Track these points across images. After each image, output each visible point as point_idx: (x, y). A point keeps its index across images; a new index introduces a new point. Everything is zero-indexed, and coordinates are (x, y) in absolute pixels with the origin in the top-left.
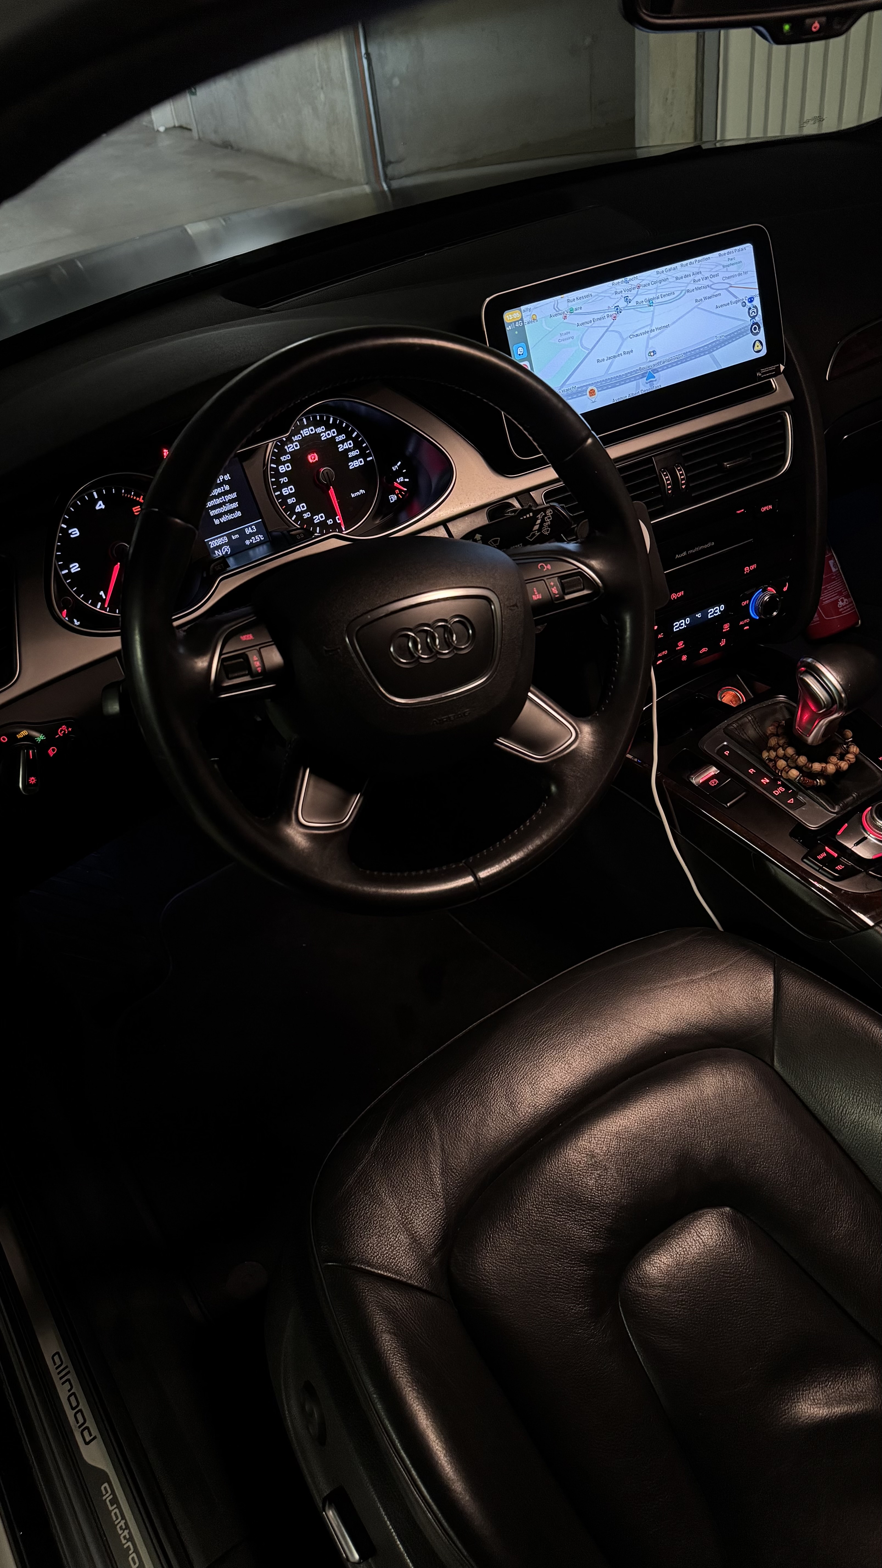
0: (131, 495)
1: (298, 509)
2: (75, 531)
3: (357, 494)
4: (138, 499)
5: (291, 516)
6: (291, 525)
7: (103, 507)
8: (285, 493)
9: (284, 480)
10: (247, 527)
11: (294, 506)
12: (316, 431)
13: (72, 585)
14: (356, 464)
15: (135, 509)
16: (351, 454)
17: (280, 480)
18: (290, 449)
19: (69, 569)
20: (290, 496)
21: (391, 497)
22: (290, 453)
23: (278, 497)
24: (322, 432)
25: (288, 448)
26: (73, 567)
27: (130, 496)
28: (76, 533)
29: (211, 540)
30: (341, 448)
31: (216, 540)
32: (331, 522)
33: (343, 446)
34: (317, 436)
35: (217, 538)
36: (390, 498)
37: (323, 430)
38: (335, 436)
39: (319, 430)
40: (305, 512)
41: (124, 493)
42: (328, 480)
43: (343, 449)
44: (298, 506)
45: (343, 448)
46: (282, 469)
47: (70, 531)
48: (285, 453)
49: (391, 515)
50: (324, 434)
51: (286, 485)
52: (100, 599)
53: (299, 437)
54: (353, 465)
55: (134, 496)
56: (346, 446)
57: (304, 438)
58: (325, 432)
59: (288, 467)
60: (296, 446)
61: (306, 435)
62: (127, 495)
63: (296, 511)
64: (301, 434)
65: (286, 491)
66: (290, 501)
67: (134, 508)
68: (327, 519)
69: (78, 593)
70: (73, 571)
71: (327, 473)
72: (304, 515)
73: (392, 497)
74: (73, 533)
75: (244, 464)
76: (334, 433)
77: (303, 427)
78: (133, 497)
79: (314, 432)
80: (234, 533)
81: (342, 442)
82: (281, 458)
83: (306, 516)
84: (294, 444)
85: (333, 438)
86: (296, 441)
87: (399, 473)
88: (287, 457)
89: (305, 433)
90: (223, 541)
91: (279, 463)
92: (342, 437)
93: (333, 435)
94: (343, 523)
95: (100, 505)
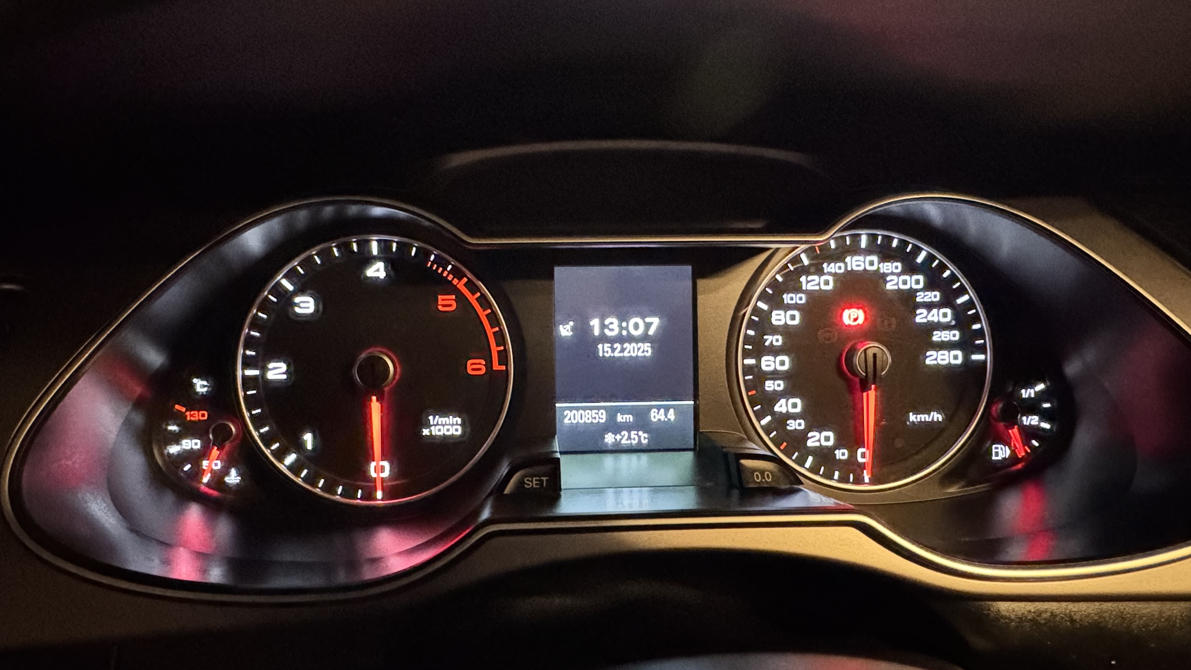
0: (445, 269)
1: (781, 407)
2: (308, 302)
3: (924, 417)
4: (456, 281)
5: (760, 416)
6: (753, 433)
7: (382, 275)
8: (767, 366)
9: (775, 340)
10: (659, 408)
11: (775, 397)
12: (879, 268)
13: (251, 402)
14: (943, 357)
15: (443, 300)
16: (938, 336)
17: (765, 337)
18: (809, 284)
19: (264, 369)
20: (775, 375)
21: (996, 448)
22: (807, 292)
23: (748, 370)
24: (892, 273)
25: (808, 282)
26: (275, 368)
27: (443, 272)
28: (308, 308)
29: (571, 409)
30: (922, 317)
31: (581, 411)
32: (843, 454)
33: (928, 314)
34: (882, 277)
35: (584, 409)
36: (994, 450)
37: (895, 271)
38: (917, 291)
39: (887, 267)
40: (794, 417)
41: (433, 263)
42: (870, 369)
43: (925, 321)
44: (783, 401)
45: (926, 317)
46: (779, 318)
47: (297, 300)
48: (798, 289)
49: (981, 488)
50: (895, 278)
51: (774, 351)
52: (299, 446)
53: (840, 268)
54: (936, 359)
55: (449, 272)
56: (936, 316)
57: (850, 274)
58: (899, 275)
59: (793, 318)
60: (827, 283)
61: (855, 268)
62: (437, 268)
63: (777, 408)
64: (846, 264)
65: (768, 363)
66: (770, 386)
67: (440, 297)
68: (837, 446)
69: (258, 422)
70: (271, 375)
71: (875, 355)
72: (788, 422)
73: (999, 450)
74: (302, 305)
75: (702, 283)
76: (917, 282)
77: (855, 250)
78: (448, 275)
79: (874, 268)
80: (624, 411)
81: (930, 306)
82: (785, 296)
83: (793, 425)
84: (824, 278)
85: (912, 293)
86: (830, 274)
87: (1031, 407)
88: (800, 299)
89: (854, 264)
90: (595, 418)
91: (776, 302)
92: (934, 296)
93: (915, 287)
94: (869, 467)
95: (378, 270)
